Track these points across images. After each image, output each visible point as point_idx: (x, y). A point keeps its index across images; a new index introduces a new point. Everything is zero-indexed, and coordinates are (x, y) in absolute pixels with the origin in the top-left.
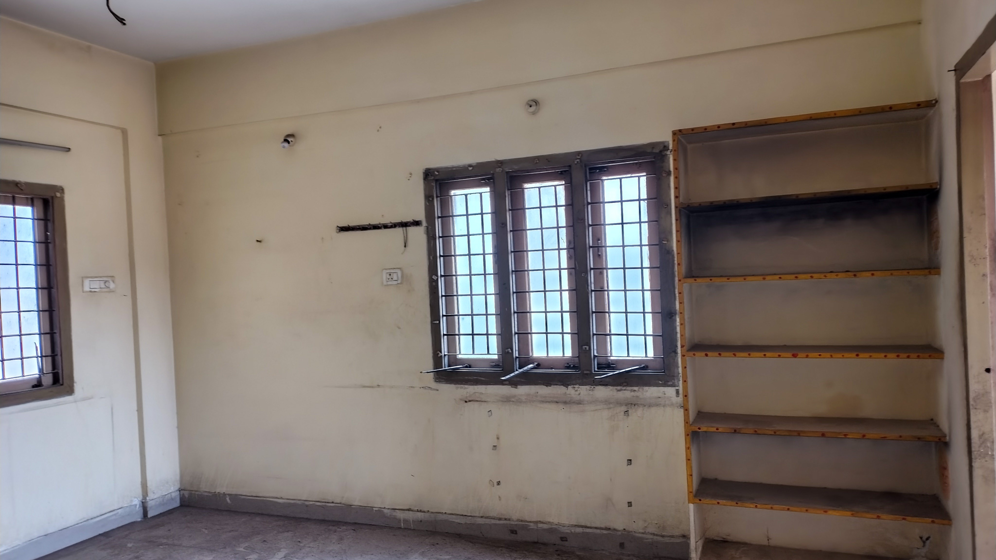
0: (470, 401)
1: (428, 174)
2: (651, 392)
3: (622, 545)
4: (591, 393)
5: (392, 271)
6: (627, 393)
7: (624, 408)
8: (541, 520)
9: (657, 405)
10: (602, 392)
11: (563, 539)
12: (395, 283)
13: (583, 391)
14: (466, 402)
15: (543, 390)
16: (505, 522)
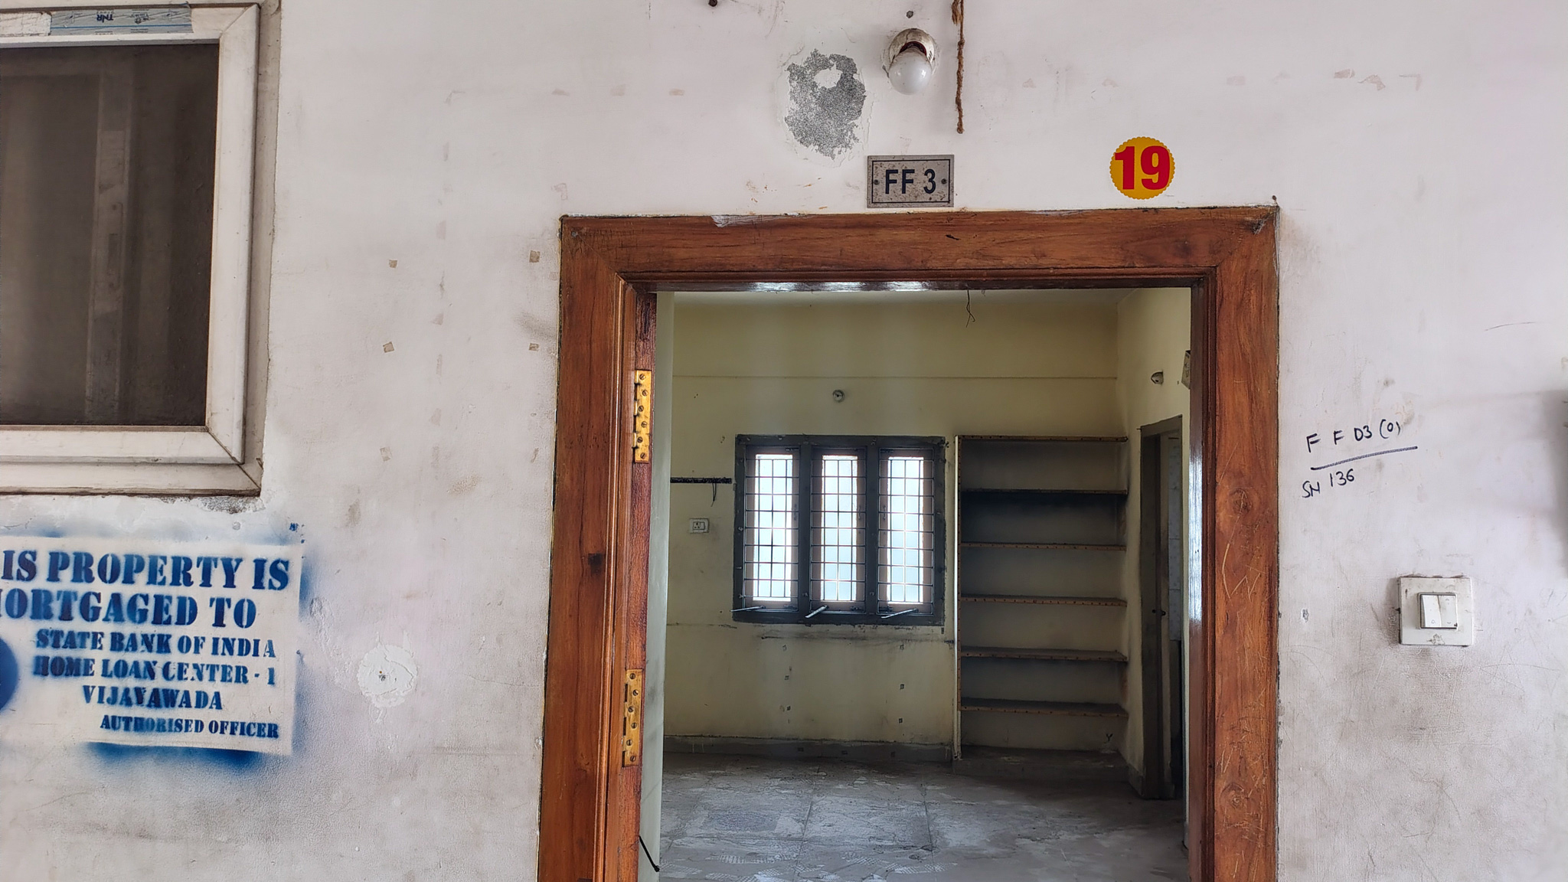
0: (766, 637)
1: (740, 439)
2: (922, 630)
3: (893, 754)
4: (874, 630)
5: (699, 521)
6: (903, 631)
7: (901, 643)
8: (826, 738)
9: (927, 640)
10: (883, 630)
11: (844, 753)
12: (702, 531)
13: (868, 628)
14: (763, 638)
15: (833, 628)
16: (793, 741)
